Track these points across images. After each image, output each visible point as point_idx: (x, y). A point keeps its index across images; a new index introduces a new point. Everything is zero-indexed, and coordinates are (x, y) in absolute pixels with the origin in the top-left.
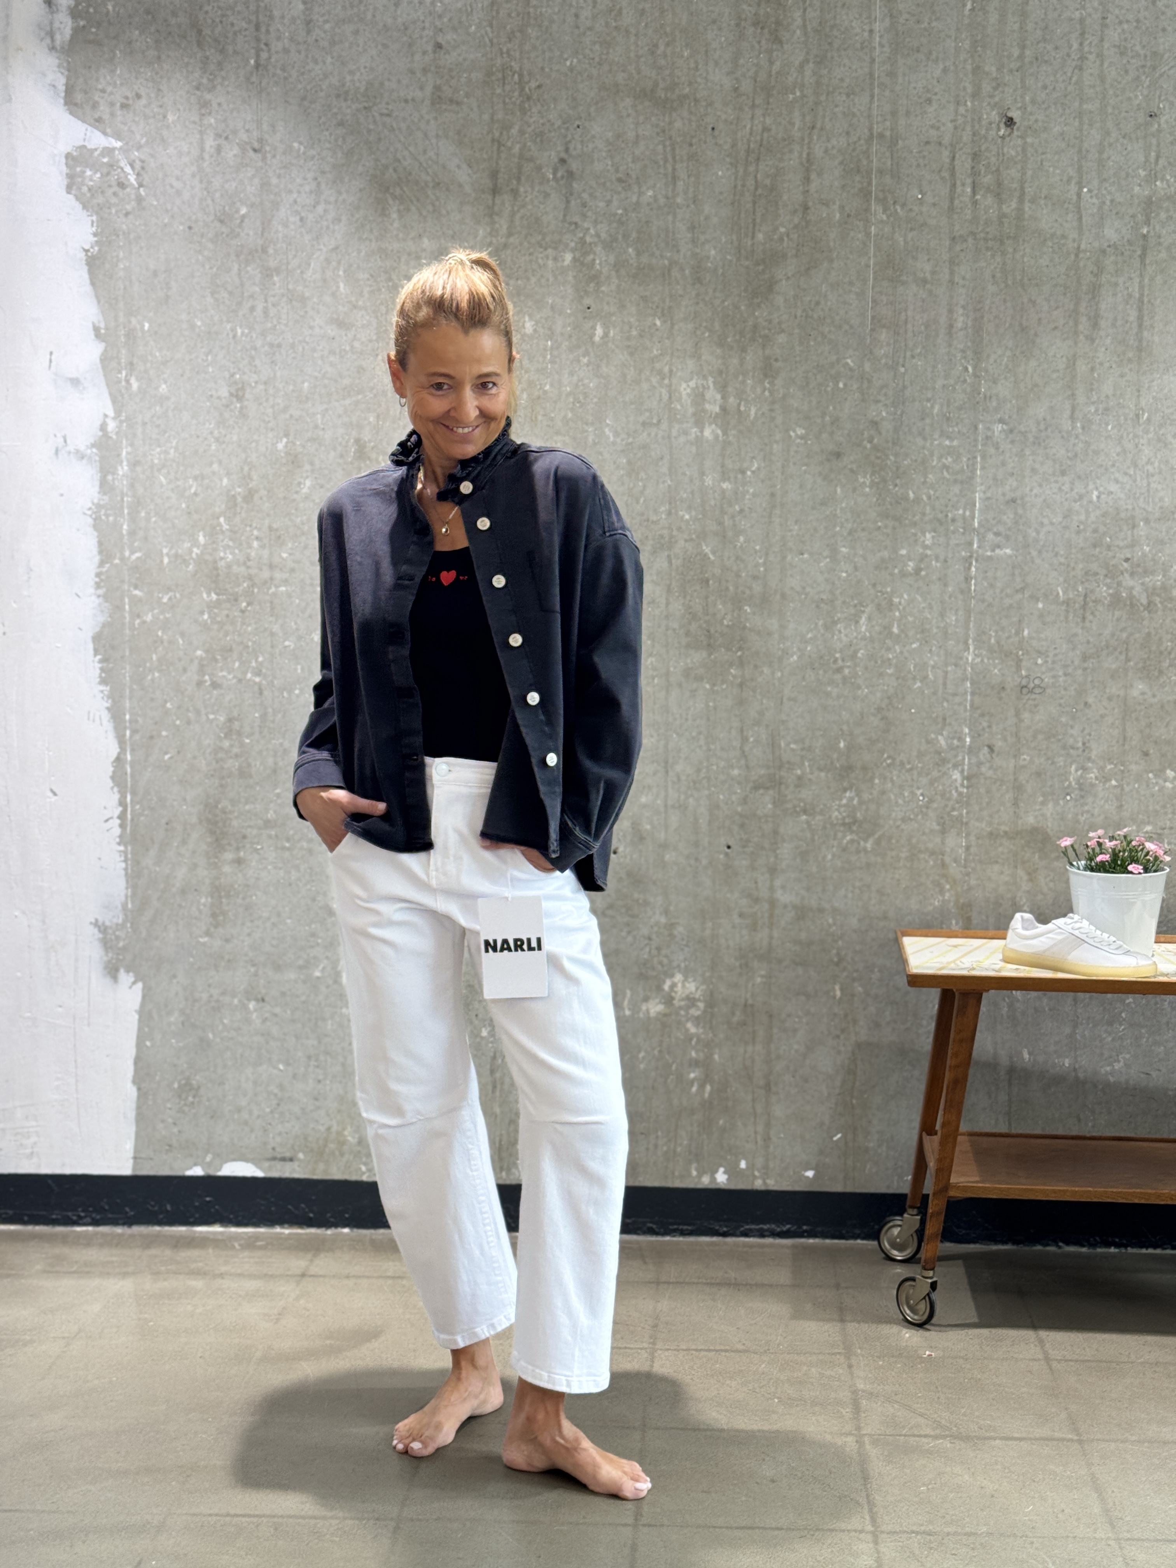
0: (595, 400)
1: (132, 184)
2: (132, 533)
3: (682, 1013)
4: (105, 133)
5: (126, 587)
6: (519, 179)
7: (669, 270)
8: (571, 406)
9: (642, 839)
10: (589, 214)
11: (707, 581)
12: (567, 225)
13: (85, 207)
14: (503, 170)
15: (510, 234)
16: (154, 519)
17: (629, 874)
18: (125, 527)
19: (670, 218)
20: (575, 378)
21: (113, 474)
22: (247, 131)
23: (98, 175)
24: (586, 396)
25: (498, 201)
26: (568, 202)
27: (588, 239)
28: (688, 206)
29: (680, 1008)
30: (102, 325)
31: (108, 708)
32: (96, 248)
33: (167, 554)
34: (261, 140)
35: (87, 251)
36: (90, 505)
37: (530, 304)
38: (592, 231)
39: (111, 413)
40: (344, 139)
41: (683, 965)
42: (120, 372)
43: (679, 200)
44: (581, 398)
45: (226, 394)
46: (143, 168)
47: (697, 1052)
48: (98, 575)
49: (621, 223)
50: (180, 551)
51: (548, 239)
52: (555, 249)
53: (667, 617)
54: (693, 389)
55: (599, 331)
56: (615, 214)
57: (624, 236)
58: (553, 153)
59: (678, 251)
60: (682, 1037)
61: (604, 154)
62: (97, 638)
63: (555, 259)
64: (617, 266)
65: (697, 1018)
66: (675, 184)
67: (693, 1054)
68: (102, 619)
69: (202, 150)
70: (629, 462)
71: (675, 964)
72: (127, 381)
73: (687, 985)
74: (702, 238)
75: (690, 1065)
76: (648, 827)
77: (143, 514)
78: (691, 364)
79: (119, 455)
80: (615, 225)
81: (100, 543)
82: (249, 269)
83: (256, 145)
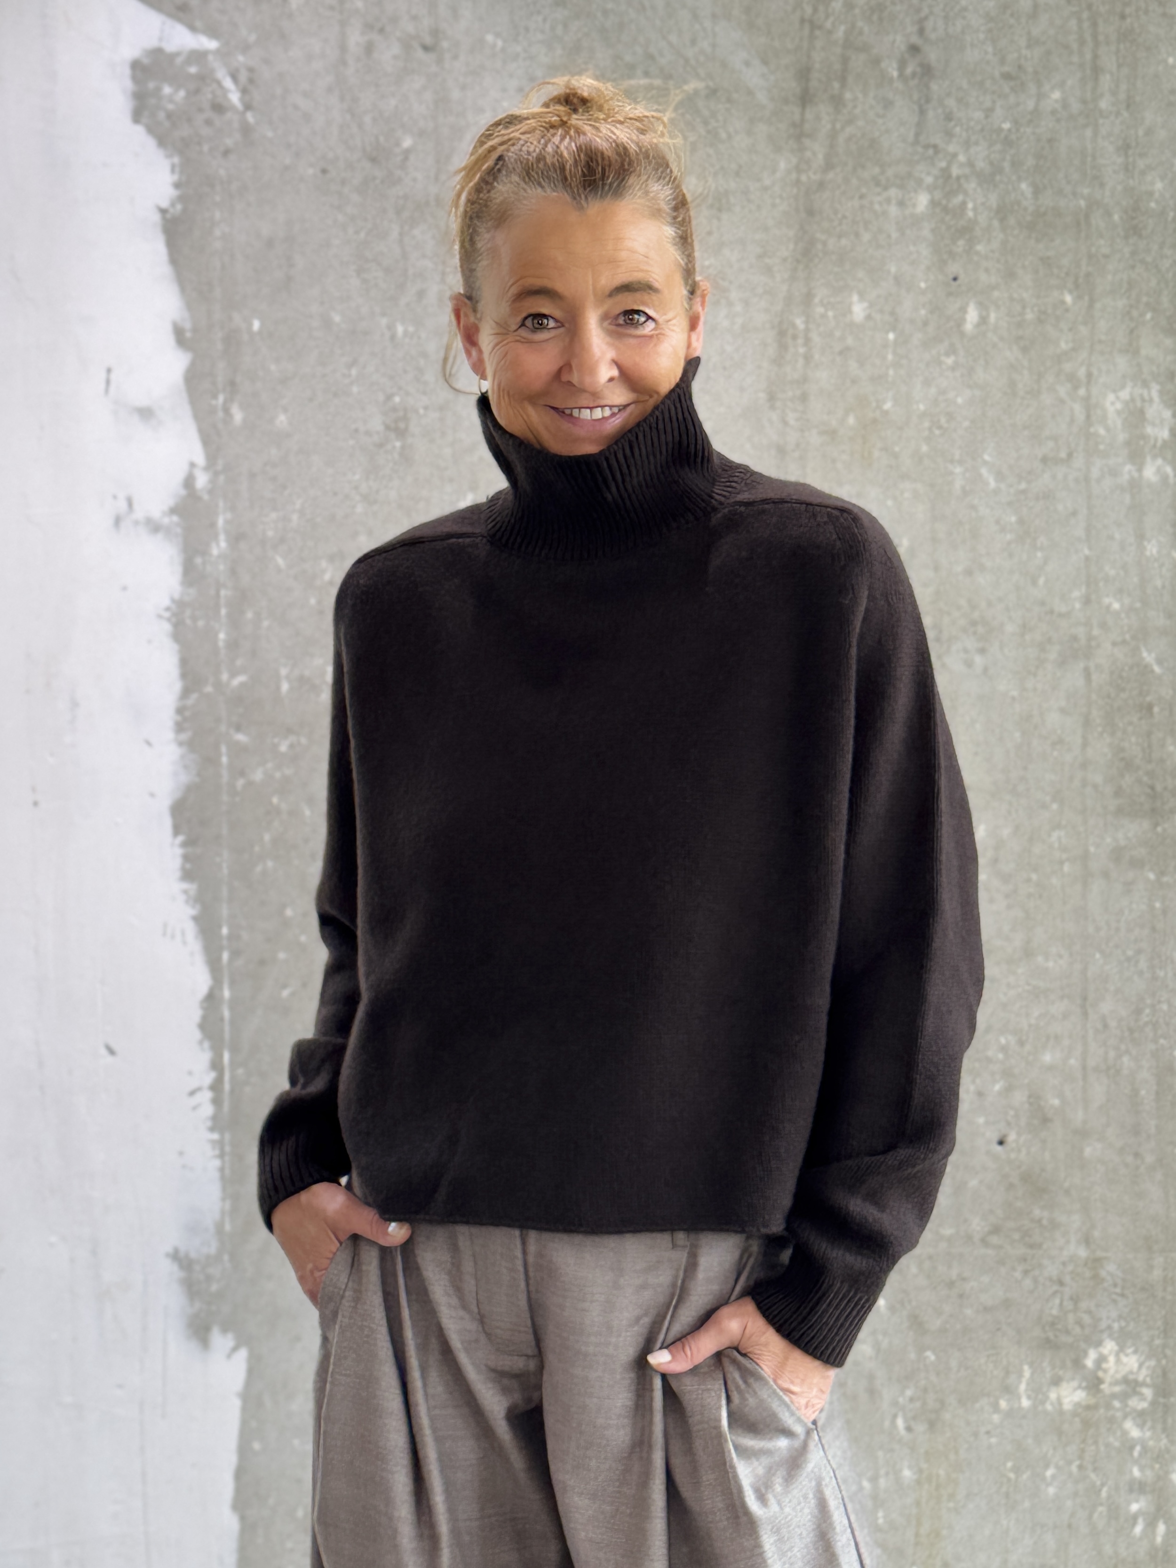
0: (966, 424)
1: (233, 108)
2: (233, 645)
3: (1117, 1404)
4: (192, 28)
5: (223, 728)
6: (843, 80)
7: (1087, 217)
8: (926, 433)
9: (1046, 1120)
10: (958, 130)
11: (1150, 707)
12: (920, 149)
13: (162, 141)
14: (817, 66)
15: (829, 166)
16: (266, 623)
17: (1026, 1178)
18: (222, 636)
19: (1089, 133)
20: (933, 390)
21: (205, 553)
22: (415, 18)
23: (182, 93)
24: (950, 416)
25: (809, 115)
26: (922, 112)
27: (955, 171)
28: (1118, 114)
29: (1114, 1396)
30: (188, 325)
31: (195, 919)
32: (179, 207)
33: (287, 677)
34: (435, 32)
35: (163, 211)
36: (167, 602)
37: (861, 274)
38: (962, 158)
39: (200, 459)
40: (565, 26)
41: (1116, 1326)
42: (215, 396)
43: (1103, 104)
44: (943, 420)
45: (381, 428)
46: (251, 81)
47: (1142, 1469)
48: (180, 711)
49: (1008, 142)
50: (307, 673)
51: (890, 172)
52: (901, 187)
53: (1084, 766)
54: (1126, 403)
55: (972, 315)
56: (1000, 130)
57: (1013, 164)
58: (899, 38)
59: (1102, 185)
60: (1117, 1444)
61: (982, 36)
62: (179, 810)
63: (901, 204)
64: (1002, 212)
65: (1141, 1414)
66: (1096, 79)
67: (1136, 1472)
68: (184, 778)
69: (343, 48)
70: (1021, 521)
71: (1103, 1325)
72: (227, 411)
73: (1124, 1359)
74: (1141, 164)
75: (1131, 1490)
76: (1056, 1102)
77: (249, 615)
78: (1122, 362)
79: (213, 525)
80: (998, 147)
81: (184, 663)
82: (416, 232)
83: (428, 40)
